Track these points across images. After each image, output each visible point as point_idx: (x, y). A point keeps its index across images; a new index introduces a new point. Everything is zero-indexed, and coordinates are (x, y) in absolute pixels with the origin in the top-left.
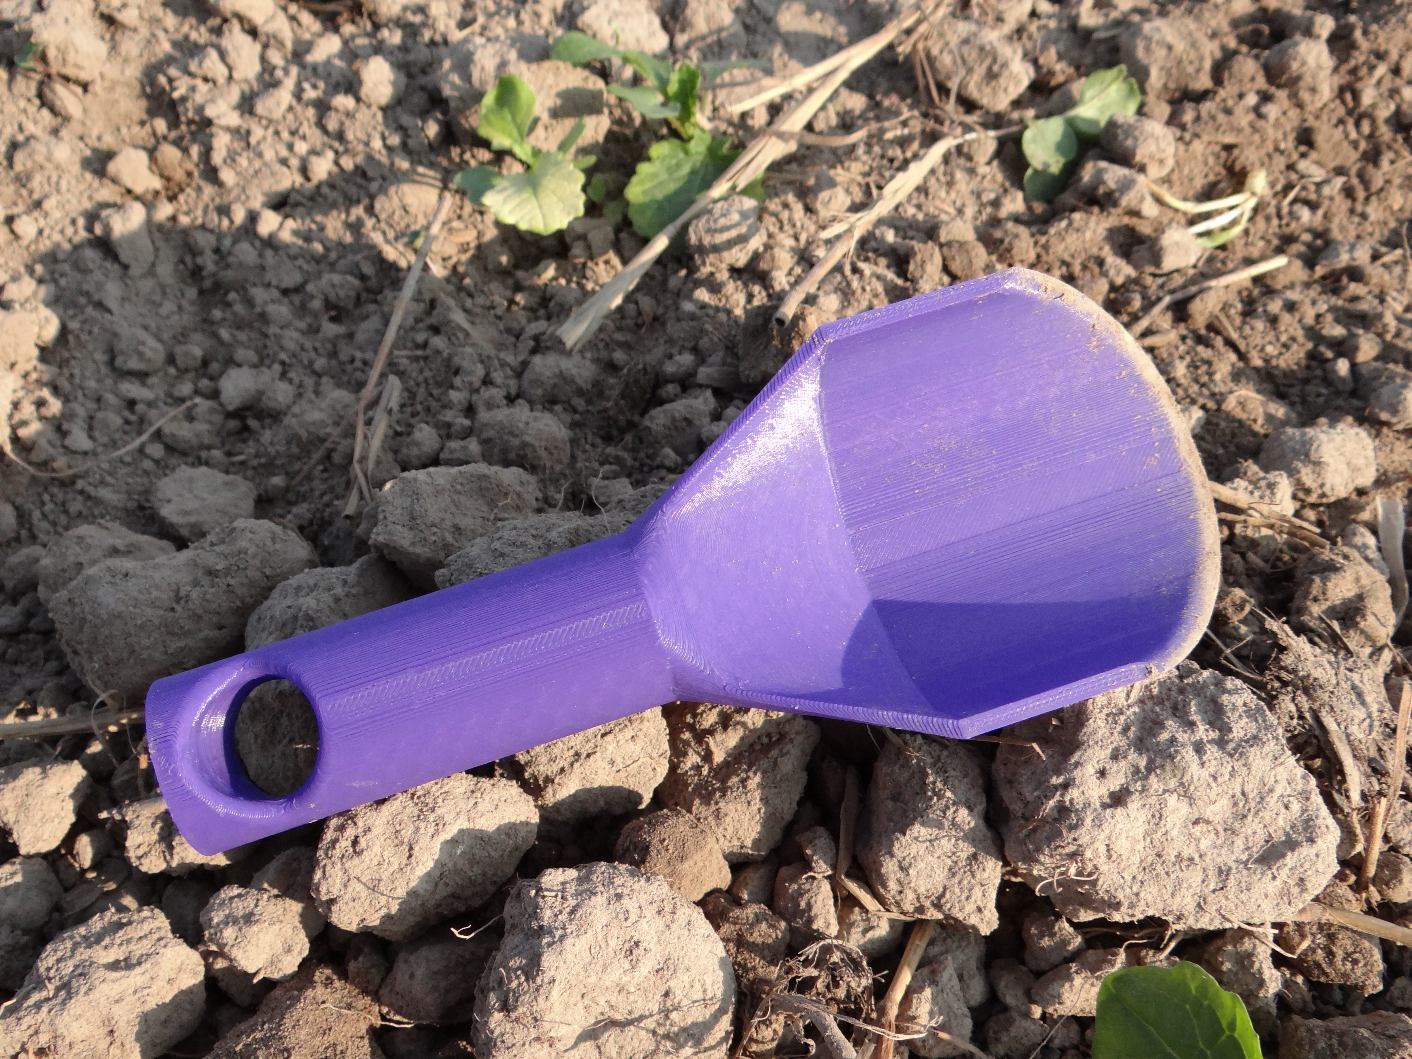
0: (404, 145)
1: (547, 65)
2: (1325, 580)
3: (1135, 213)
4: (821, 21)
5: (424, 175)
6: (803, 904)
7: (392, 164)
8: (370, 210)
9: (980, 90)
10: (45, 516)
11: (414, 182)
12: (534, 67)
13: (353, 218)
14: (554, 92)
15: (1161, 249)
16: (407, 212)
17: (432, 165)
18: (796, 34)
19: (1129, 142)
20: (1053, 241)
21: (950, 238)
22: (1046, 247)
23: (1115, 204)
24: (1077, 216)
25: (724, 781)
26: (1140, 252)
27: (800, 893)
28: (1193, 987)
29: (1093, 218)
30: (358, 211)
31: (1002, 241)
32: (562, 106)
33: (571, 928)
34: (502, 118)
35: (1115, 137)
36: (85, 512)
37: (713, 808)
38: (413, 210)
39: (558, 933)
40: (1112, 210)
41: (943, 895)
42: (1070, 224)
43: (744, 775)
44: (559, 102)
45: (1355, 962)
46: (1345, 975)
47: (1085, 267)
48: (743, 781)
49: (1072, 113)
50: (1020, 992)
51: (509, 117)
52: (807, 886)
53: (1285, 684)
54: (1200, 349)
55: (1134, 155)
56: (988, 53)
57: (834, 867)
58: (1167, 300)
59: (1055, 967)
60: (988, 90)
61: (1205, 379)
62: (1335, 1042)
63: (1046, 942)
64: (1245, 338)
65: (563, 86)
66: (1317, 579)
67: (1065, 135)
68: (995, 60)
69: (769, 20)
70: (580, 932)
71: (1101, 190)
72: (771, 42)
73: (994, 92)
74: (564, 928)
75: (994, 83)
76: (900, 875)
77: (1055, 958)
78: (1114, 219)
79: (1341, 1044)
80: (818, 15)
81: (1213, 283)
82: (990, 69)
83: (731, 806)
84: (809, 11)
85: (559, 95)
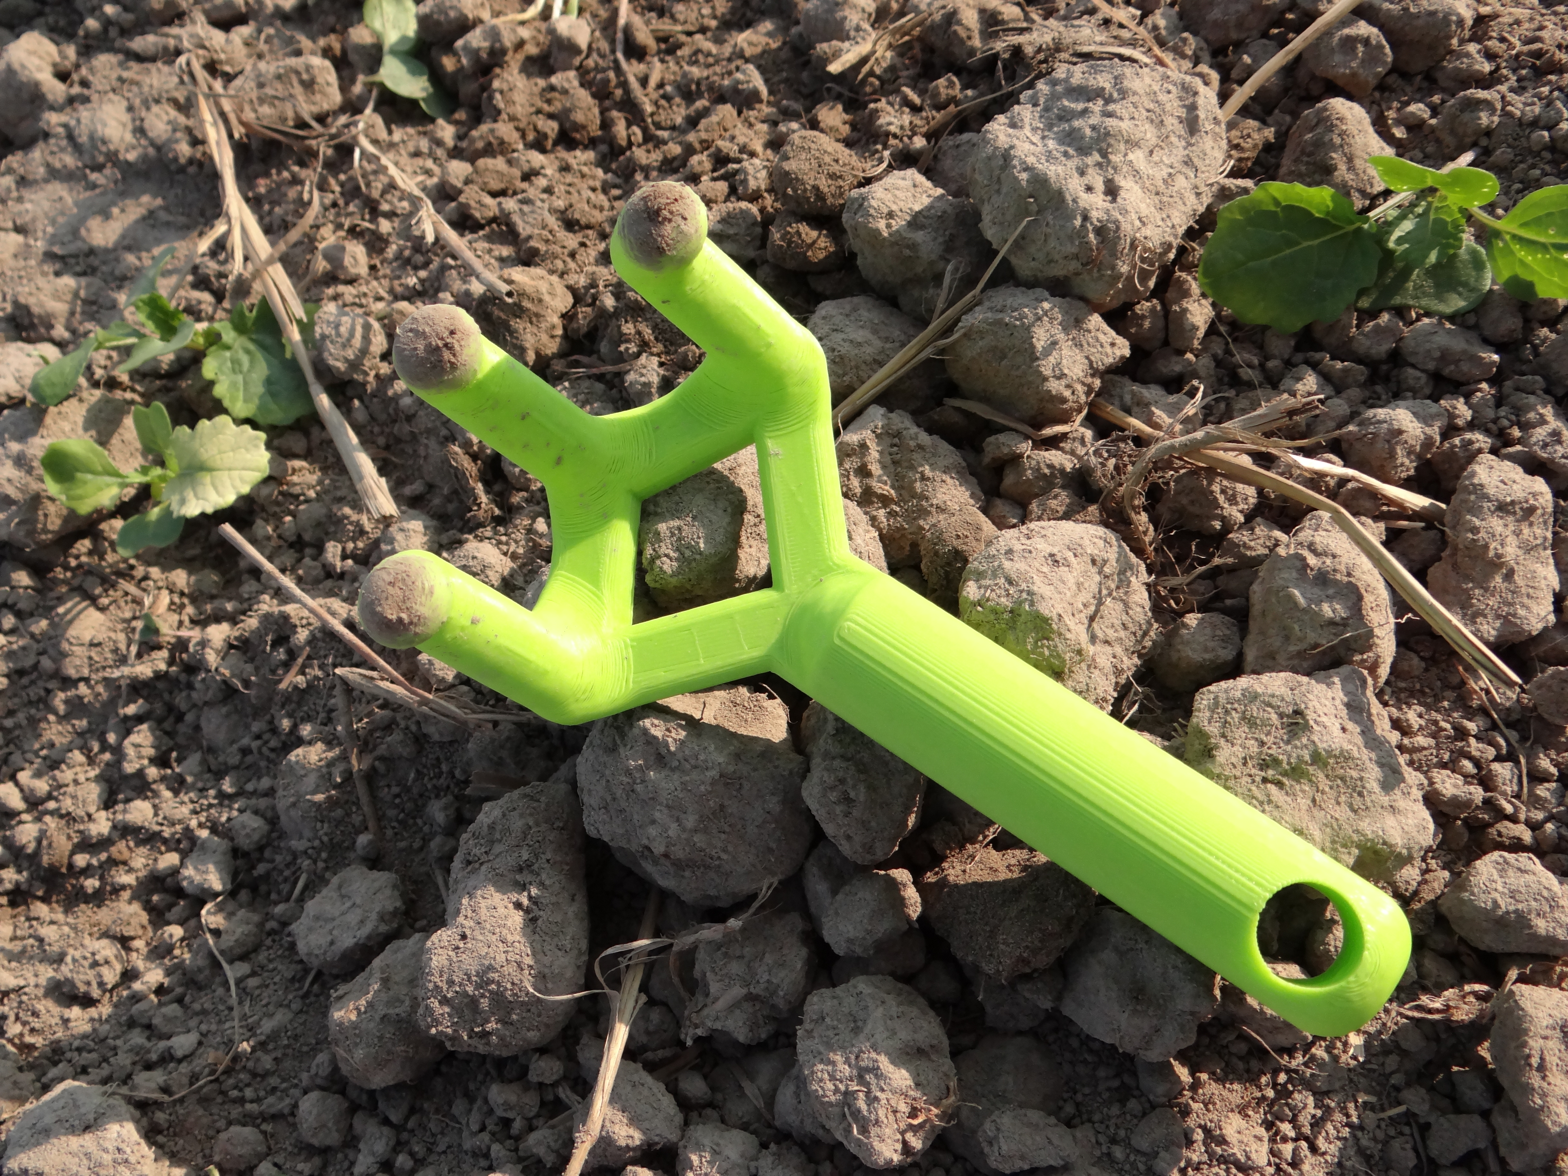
0: (19, 615)
1: (48, 420)
2: (959, 23)
3: (520, 45)
4: (123, 211)
5: (68, 611)
6: (1047, 471)
7: (32, 636)
8: (68, 683)
9: (314, 103)
10: (258, 1100)
11: (71, 622)
12: (43, 431)
13: (62, 708)
14: (80, 431)
15: (569, 40)
16: (99, 644)
17: (61, 600)
18: (123, 237)
19: (452, 14)
20: (510, 110)
21: (462, 179)
22: (512, 118)
23: (504, 52)
24: (496, 84)
25: (914, 495)
26: (558, 57)
27: (1038, 469)
28: (1239, 217)
29: (505, 75)
30: (59, 700)
31: (490, 144)
32: (99, 433)
33: (1024, 586)
34: (85, 483)
35: (438, 23)
36: (279, 1054)
37: (933, 510)
38: (100, 638)
39: (1024, 595)
40: (507, 58)
41: (1091, 362)
42: (501, 92)
43: (918, 476)
44: (93, 433)
45: (1249, 136)
46: (1255, 146)
47: (549, 102)
48: (924, 478)
49: (386, 47)
50: (1175, 359)
51: (89, 477)
52: (1034, 463)
53: (1045, 61)
54: (679, 53)
55: (466, 17)
56: (286, 74)
57: (1027, 437)
58: (620, 56)
59: (1166, 328)
60: (318, 97)
61: (711, 60)
62: (1305, 159)
63: (1147, 324)
64: (686, 22)
65: (80, 421)
66: (956, 28)
67: (405, 62)
68: (298, 73)
69: (92, 252)
70: (1030, 580)
71: (484, 55)
72: (117, 260)
73: (324, 94)
74: (1021, 591)
75: (316, 87)
76: (1064, 382)
77: (1161, 323)
78: (514, 62)
79: (1309, 155)
80: (115, 211)
81: (622, 21)
82: (302, 83)
83: (939, 496)
84: (106, 215)
85: (86, 429)
